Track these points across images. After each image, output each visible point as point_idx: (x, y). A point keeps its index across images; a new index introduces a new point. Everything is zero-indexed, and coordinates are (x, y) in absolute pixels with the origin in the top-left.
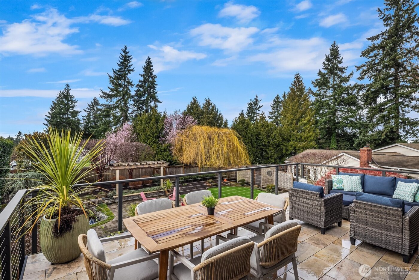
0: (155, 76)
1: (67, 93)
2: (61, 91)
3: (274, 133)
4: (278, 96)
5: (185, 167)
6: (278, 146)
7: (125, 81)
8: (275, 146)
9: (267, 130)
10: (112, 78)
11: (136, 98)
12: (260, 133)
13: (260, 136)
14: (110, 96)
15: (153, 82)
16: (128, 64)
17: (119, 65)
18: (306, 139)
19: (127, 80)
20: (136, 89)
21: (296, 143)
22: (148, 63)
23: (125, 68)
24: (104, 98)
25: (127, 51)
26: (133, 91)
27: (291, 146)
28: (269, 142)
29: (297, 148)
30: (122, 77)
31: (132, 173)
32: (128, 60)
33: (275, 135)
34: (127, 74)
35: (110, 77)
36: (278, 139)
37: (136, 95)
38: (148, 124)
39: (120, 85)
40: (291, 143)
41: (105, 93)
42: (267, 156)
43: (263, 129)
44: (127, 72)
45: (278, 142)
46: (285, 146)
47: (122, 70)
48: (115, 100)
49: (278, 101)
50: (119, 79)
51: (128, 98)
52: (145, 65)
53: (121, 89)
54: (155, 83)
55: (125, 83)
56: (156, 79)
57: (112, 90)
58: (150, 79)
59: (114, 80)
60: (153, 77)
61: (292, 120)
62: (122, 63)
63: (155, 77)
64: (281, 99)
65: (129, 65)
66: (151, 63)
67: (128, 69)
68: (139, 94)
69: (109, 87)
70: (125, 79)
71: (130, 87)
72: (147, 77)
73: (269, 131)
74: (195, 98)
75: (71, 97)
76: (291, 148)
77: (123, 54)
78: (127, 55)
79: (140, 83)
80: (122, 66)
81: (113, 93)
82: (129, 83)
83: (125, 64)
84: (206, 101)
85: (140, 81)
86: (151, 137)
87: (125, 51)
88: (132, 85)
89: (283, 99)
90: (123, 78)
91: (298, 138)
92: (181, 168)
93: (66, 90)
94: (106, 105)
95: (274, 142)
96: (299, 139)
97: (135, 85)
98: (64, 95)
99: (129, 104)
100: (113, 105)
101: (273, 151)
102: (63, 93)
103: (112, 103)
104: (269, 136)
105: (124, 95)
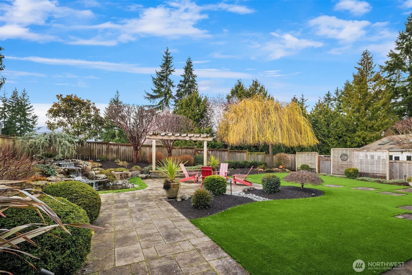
0: (195, 75)
1: (117, 99)
2: (112, 98)
3: (336, 121)
4: (329, 92)
5: (230, 152)
6: (340, 137)
7: (166, 82)
8: (337, 137)
9: (327, 117)
10: (155, 79)
11: (177, 98)
12: (317, 121)
13: (317, 125)
14: (153, 97)
15: (193, 81)
16: (169, 65)
17: (161, 66)
18: (380, 128)
19: (168, 81)
20: (177, 89)
21: (366, 132)
22: (189, 63)
23: (167, 70)
24: (147, 99)
25: (169, 52)
26: (174, 91)
27: (359, 137)
28: (329, 132)
29: (368, 138)
30: (164, 77)
31: (171, 151)
32: (170, 61)
33: (337, 123)
34: (169, 74)
35: (154, 79)
36: (341, 128)
37: (177, 95)
38: (188, 107)
39: (162, 86)
40: (358, 133)
41: (148, 94)
42: (327, 148)
43: (321, 116)
44: (168, 73)
45: (341, 132)
46: (349, 137)
47: (164, 71)
48: (158, 101)
49: (329, 99)
50: (161, 80)
51: (170, 97)
52: (186, 65)
53: (163, 90)
54: (195, 82)
55: (166, 84)
56: (196, 79)
57: (155, 91)
58: (191, 78)
59: (157, 81)
60: (193, 76)
61: (360, 105)
62: (164, 64)
63: (195, 77)
64: (333, 95)
65: (171, 65)
66: (191, 63)
67: (169, 70)
68: (179, 95)
69: (152, 89)
70: (166, 80)
71: (171, 88)
72: (187, 76)
73: (329, 118)
74: (240, 81)
75: (120, 103)
76: (359, 140)
77: (165, 55)
78: (168, 56)
79: (181, 83)
80: (164, 67)
81: (156, 94)
82: (171, 83)
83: (167, 65)
84: (253, 81)
85: (181, 81)
86: (192, 119)
87: (167, 53)
88: (173, 86)
89: (335, 96)
90: (165, 79)
91: (368, 127)
92: (226, 152)
93: (116, 96)
94: (150, 106)
95: (336, 132)
96: (370, 128)
97: (177, 86)
98: (115, 101)
99: (171, 104)
100: (156, 105)
101: (335, 142)
102: (114, 99)
103: (154, 104)
104: (328, 125)
105: (166, 95)
